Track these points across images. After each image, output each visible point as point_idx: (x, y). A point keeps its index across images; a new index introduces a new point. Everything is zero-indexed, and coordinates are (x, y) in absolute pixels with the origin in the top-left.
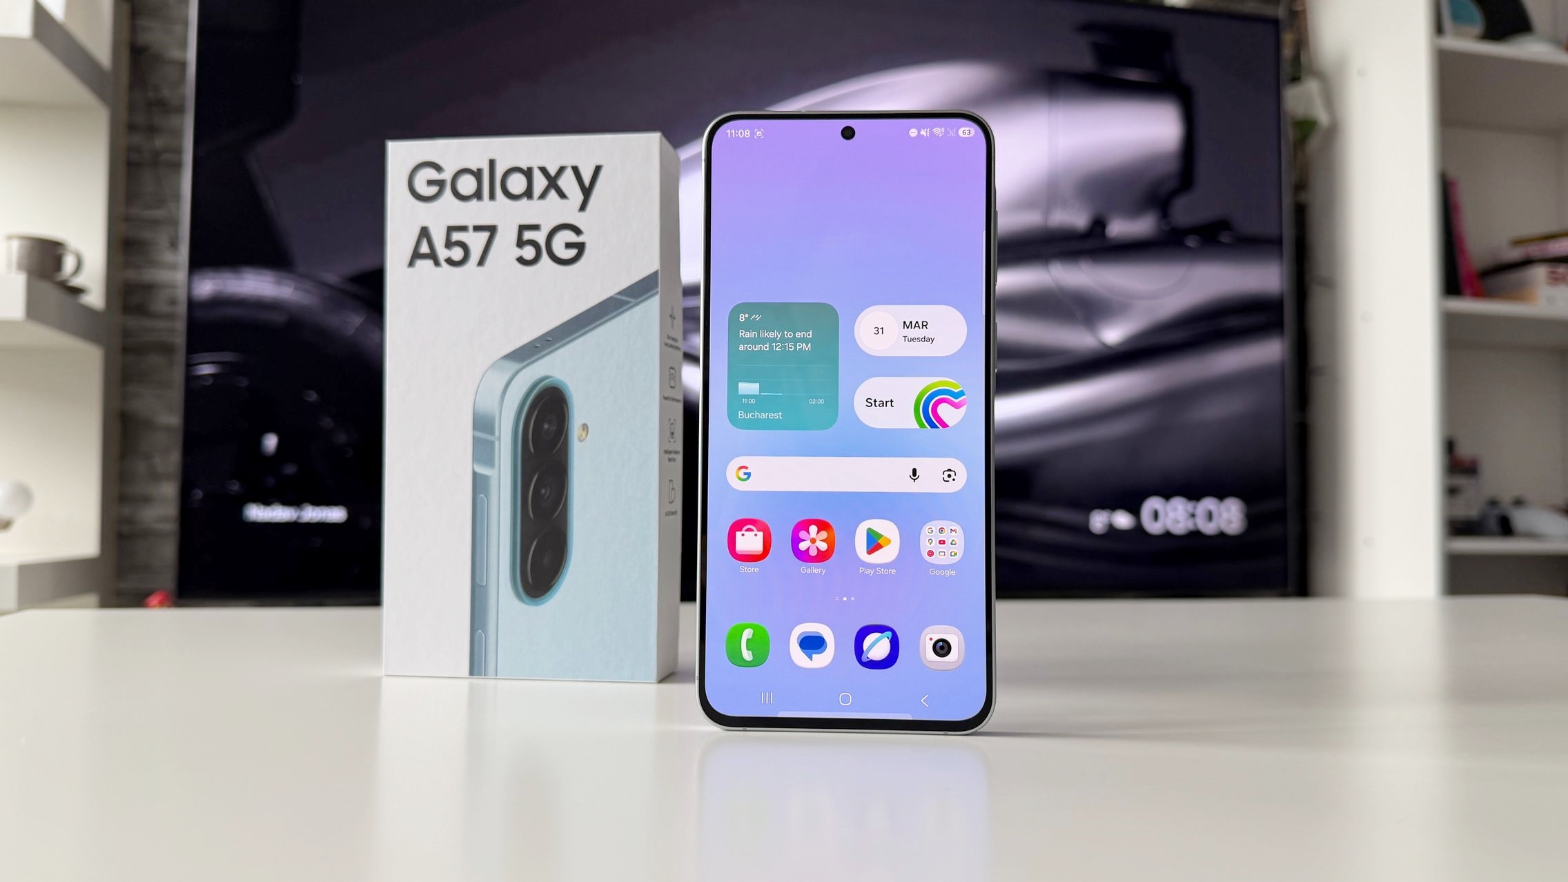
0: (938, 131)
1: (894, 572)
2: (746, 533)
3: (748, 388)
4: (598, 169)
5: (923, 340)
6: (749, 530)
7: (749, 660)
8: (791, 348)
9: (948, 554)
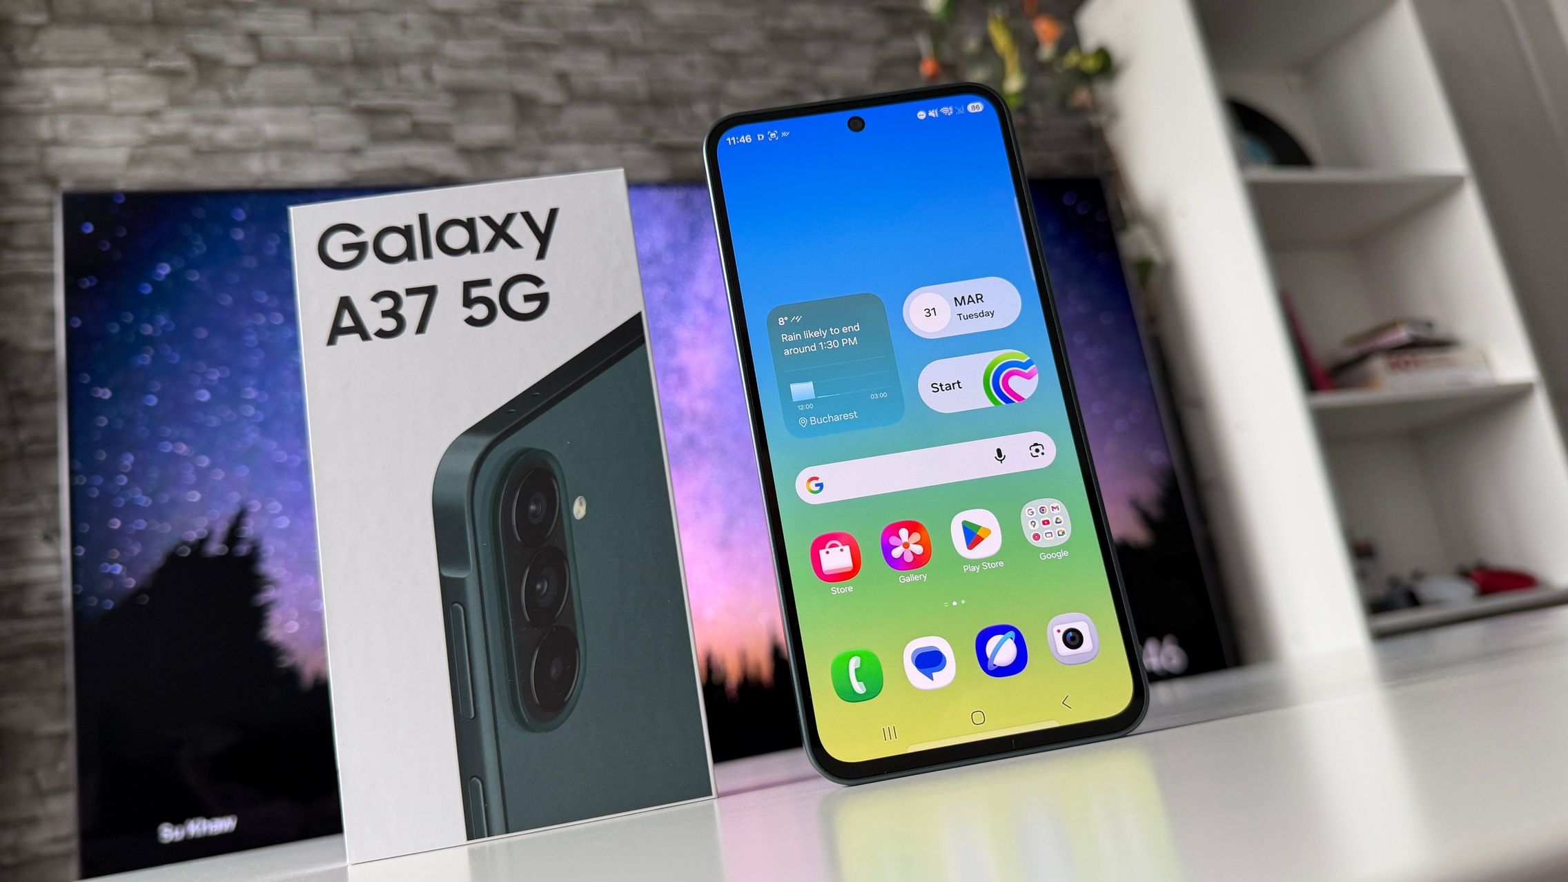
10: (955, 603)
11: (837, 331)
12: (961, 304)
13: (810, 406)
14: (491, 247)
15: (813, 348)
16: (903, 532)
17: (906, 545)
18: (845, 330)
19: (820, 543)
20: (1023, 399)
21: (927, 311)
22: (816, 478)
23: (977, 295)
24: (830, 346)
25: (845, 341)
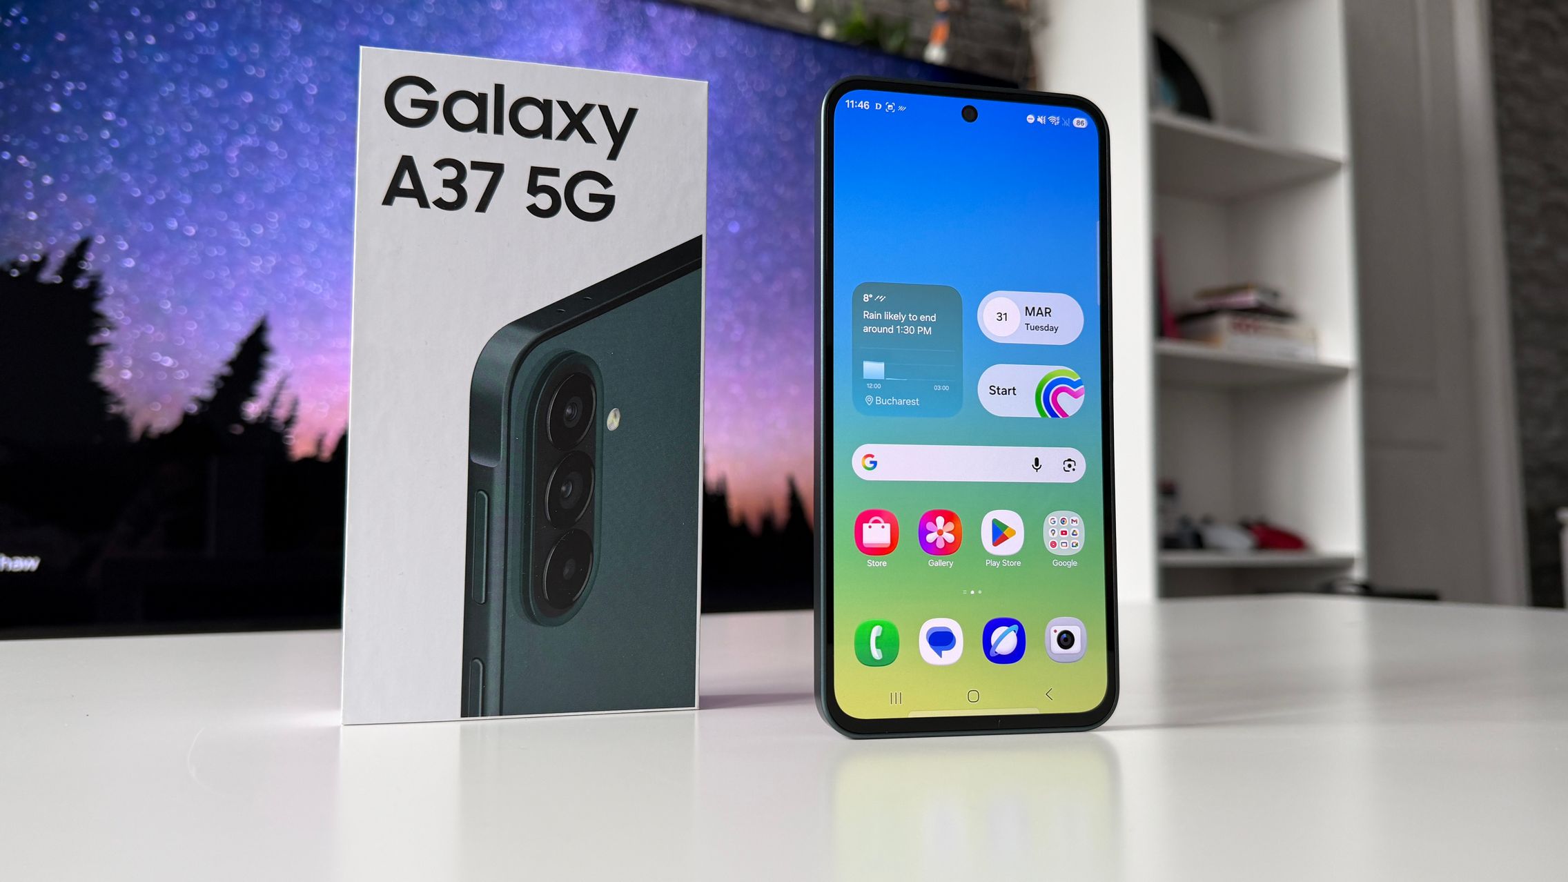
10: (972, 592)
11: (915, 318)
12: (1030, 315)
13: (878, 386)
14: (564, 136)
15: (891, 330)
16: (940, 520)
17: (940, 533)
18: (922, 318)
19: (865, 517)
20: (1068, 416)
21: (1000, 315)
22: (872, 456)
23: (1046, 308)
24: (906, 331)
25: (920, 329)
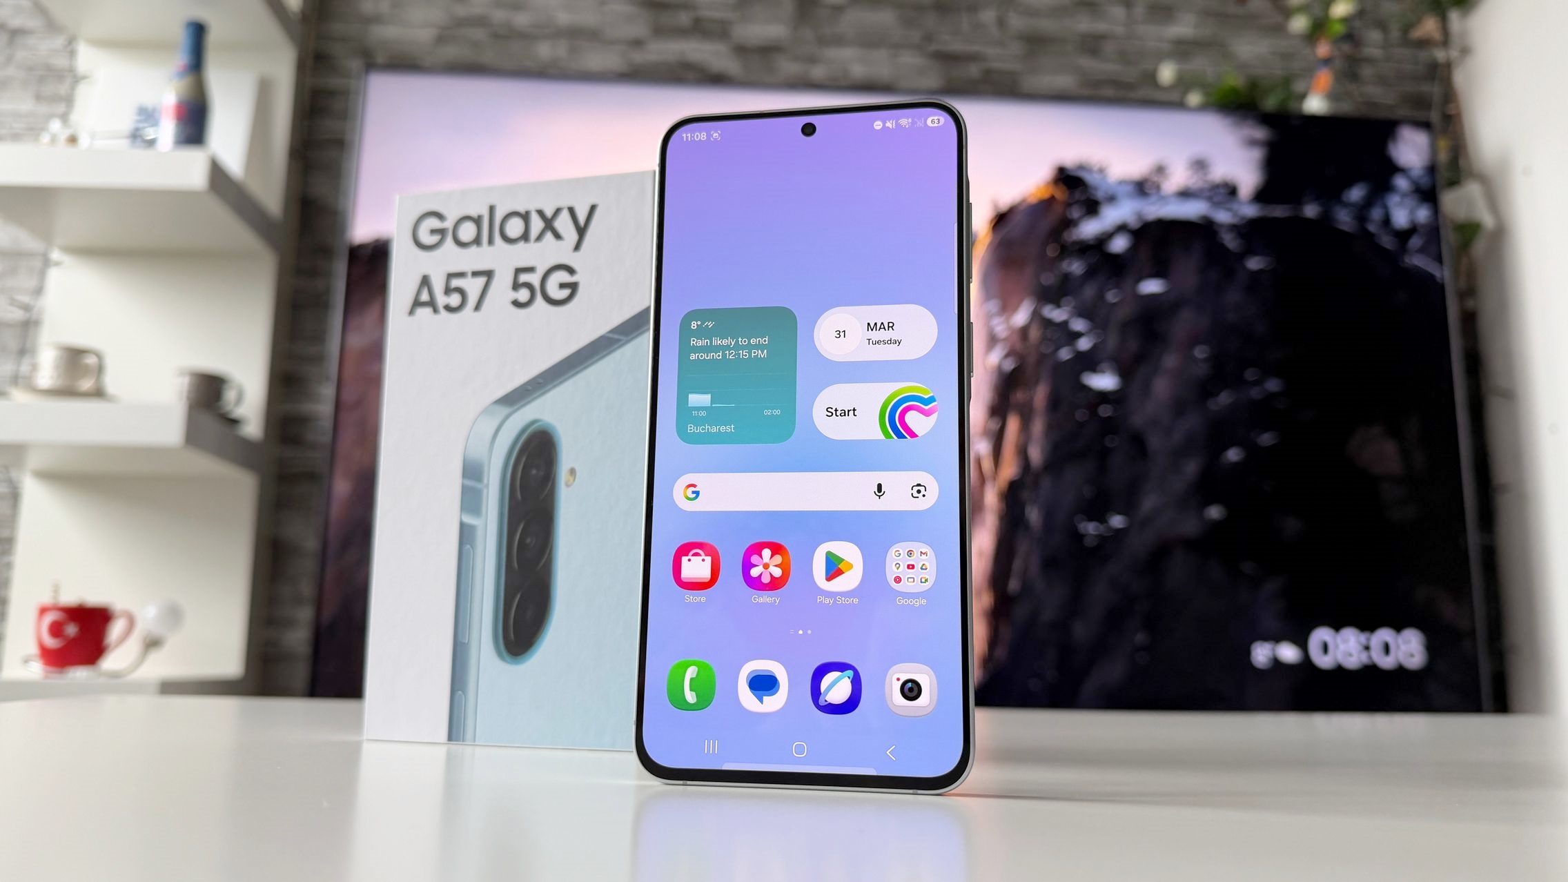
0: (904, 122)
1: (856, 601)
2: (694, 559)
3: (699, 400)
4: (593, 208)
5: (889, 342)
6: (696, 554)
7: (693, 702)
8: (746, 356)
9: (918, 581)
